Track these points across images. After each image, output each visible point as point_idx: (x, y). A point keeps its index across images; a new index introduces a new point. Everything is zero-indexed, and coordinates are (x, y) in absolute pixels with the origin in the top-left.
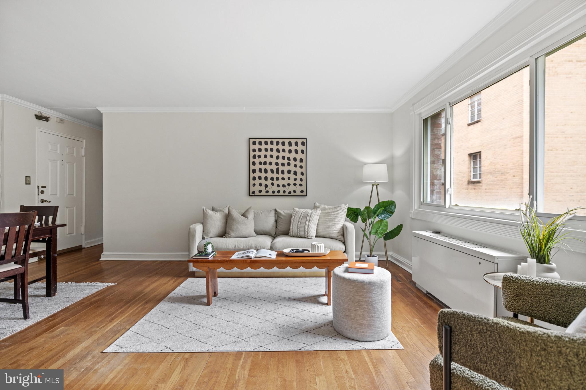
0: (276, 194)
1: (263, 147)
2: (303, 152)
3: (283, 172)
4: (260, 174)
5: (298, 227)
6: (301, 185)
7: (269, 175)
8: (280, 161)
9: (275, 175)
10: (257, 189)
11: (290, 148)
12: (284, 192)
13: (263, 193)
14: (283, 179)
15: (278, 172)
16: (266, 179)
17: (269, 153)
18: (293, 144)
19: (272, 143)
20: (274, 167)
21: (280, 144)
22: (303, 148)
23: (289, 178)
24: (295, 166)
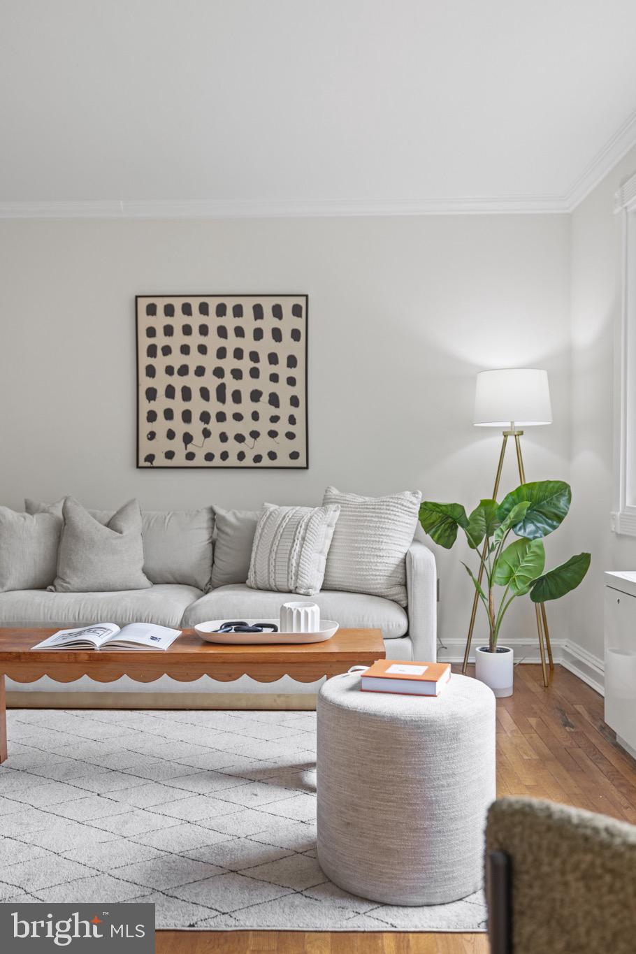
0: (217, 461)
1: (179, 320)
2: (296, 335)
3: (237, 397)
4: (169, 404)
5: (269, 560)
6: (290, 436)
7: (197, 405)
8: (229, 363)
9: (213, 407)
10: (159, 446)
11: (259, 324)
12: (241, 456)
13: (180, 459)
14: (238, 417)
15: (221, 397)
16: (187, 416)
17: (195, 340)
18: (268, 311)
19: (204, 309)
20: (211, 383)
21: (229, 311)
22: (299, 324)
23: (255, 416)
24: (274, 378)
